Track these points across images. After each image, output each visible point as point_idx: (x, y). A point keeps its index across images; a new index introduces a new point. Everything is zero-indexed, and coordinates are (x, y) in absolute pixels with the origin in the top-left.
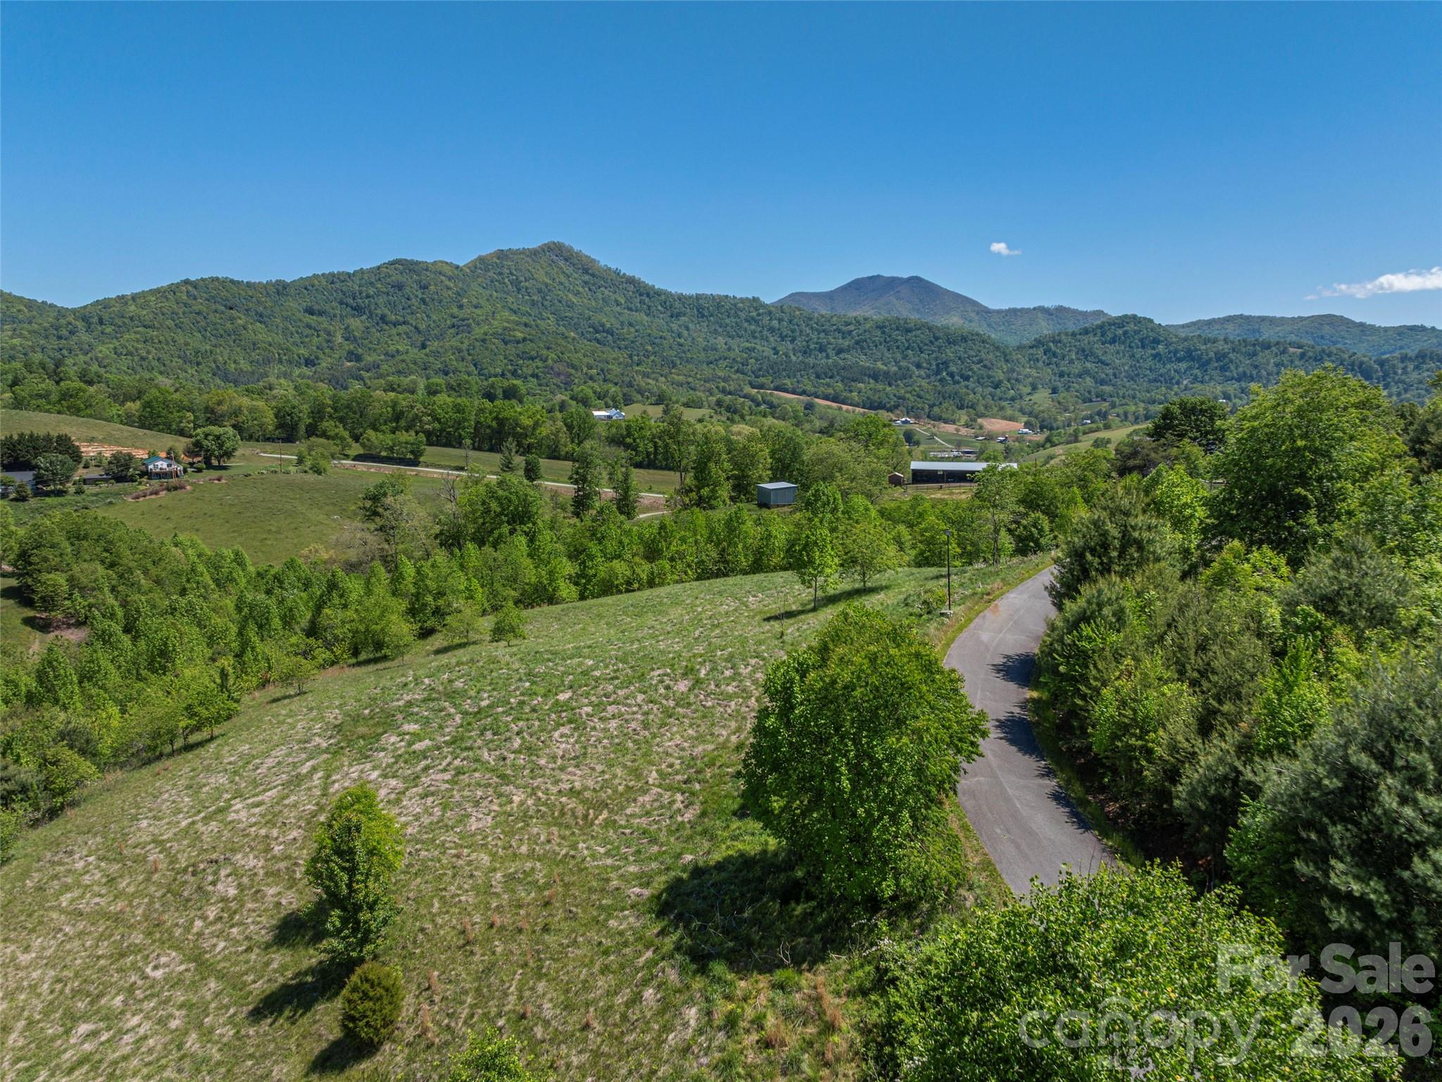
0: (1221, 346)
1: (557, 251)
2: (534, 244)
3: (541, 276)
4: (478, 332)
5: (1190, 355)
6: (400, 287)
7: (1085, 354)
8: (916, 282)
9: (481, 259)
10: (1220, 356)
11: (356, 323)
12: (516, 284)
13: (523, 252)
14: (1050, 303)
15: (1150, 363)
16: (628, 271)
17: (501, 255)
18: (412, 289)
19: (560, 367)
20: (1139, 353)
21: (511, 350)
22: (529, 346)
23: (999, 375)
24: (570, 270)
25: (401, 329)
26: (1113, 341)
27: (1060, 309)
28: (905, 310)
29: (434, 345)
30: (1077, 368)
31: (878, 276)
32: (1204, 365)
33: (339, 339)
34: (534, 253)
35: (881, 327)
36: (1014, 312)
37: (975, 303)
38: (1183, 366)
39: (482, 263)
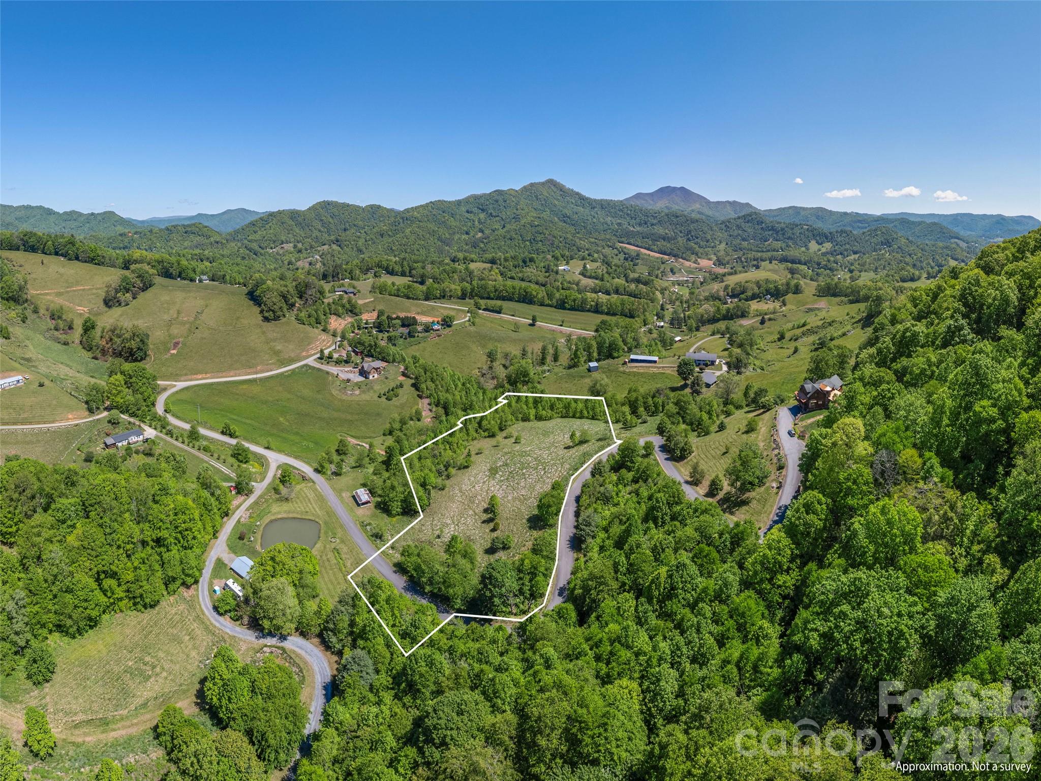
0: (783, 225)
1: (551, 182)
2: (543, 180)
3: (545, 193)
4: (523, 222)
5: (773, 229)
6: (497, 201)
7: (739, 227)
8: (682, 189)
9: (525, 187)
10: (782, 229)
11: (482, 216)
12: (536, 197)
13: (539, 183)
14: (731, 200)
15: (760, 231)
16: (576, 190)
17: (532, 185)
18: (501, 202)
19: (549, 237)
20: (757, 227)
21: (534, 230)
22: (539, 229)
23: (709, 237)
24: (555, 190)
25: (497, 218)
26: (748, 222)
27: (734, 202)
28: (678, 206)
29: (508, 226)
30: (736, 233)
31: (669, 187)
32: (777, 232)
33: (477, 223)
34: (543, 184)
35: (667, 215)
36: (718, 202)
37: (705, 199)
38: (770, 233)
39: (525, 189)
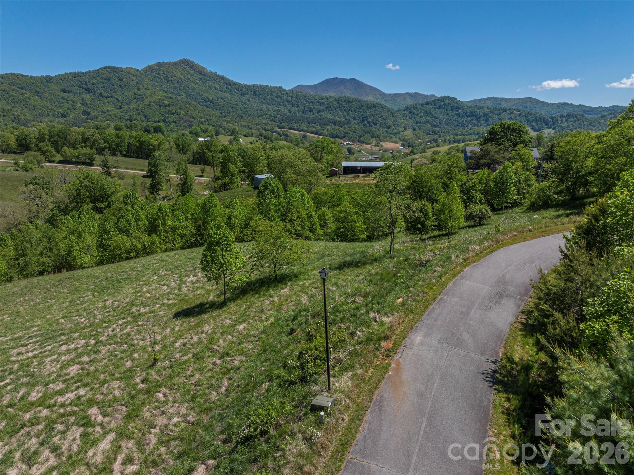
0: (486, 110)
1: (186, 63)
2: (175, 60)
3: (179, 75)
4: (147, 101)
5: (472, 114)
6: (109, 79)
7: (427, 113)
8: (353, 80)
9: (149, 67)
10: (485, 115)
11: (88, 97)
12: (167, 78)
13: (170, 63)
14: (412, 91)
15: (455, 117)
16: (220, 73)
17: (159, 65)
18: (115, 80)
19: (186, 118)
20: (450, 113)
21: (163, 109)
22: (171, 108)
23: (390, 123)
24: (193, 72)
25: (110, 100)
26: (439, 108)
27: (416, 94)
28: (348, 93)
29: (125, 107)
30: (424, 119)
31: (337, 78)
32: (478, 119)
33: (79, 105)
34: (175, 64)
35: (337, 101)
36: (396, 95)
37: (379, 91)
38: (469, 119)
39: (150, 68)
